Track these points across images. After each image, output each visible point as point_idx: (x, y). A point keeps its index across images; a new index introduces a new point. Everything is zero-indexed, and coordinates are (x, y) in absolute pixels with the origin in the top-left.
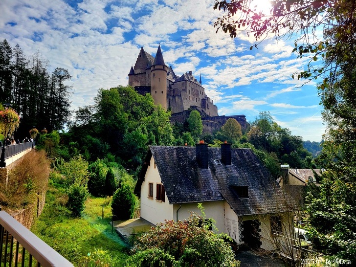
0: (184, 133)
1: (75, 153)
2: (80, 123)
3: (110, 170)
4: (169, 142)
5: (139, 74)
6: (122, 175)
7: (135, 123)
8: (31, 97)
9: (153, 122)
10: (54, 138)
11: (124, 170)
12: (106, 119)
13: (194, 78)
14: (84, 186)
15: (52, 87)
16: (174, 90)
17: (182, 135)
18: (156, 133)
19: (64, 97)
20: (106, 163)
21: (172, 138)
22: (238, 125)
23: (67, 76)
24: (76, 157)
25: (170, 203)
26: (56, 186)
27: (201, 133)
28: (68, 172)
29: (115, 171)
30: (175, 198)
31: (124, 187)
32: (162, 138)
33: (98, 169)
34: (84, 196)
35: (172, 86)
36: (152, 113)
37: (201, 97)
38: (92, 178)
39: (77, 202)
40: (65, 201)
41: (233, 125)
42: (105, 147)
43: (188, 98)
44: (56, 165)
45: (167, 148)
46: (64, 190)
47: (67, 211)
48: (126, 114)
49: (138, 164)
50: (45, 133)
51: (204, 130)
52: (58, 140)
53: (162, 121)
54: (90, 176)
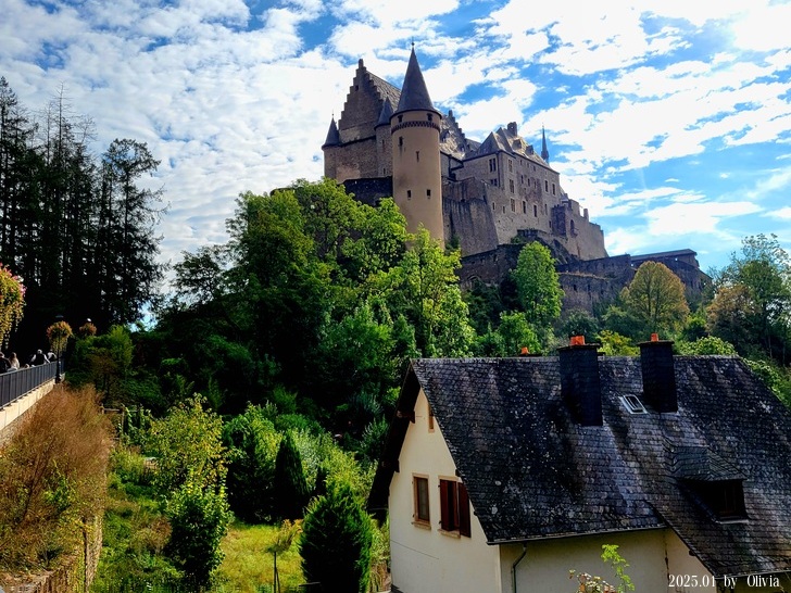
0: (503, 316)
1: (178, 392)
2: (190, 300)
3: (288, 438)
4: (460, 345)
5: (356, 141)
6: (321, 455)
7: (351, 292)
8: (46, 229)
9: (404, 286)
10: (114, 350)
11: (327, 437)
12: (266, 284)
13: (525, 145)
14: (217, 492)
15: (104, 197)
16: (464, 184)
17: (496, 321)
18: (416, 318)
19: (140, 225)
20: (272, 418)
21: (468, 331)
22: (675, 283)
23: (146, 162)
24: (188, 404)
25: (491, 541)
26: (132, 494)
27: (557, 314)
28: (165, 447)
29: (302, 442)
30: (504, 523)
31: (336, 491)
32: (437, 334)
33: (252, 437)
34: (216, 522)
35: (457, 172)
36: (401, 258)
37: (549, 201)
38: (235, 466)
39: (199, 540)
40: (161, 538)
41: (658, 282)
42: (267, 368)
43: (508, 208)
44: (126, 428)
45: (465, 366)
46: (153, 504)
47: (168, 570)
48: (323, 264)
49: (366, 417)
50: (89, 332)
51: (566, 304)
52: (128, 354)
53: (433, 279)
54: (228, 459)
